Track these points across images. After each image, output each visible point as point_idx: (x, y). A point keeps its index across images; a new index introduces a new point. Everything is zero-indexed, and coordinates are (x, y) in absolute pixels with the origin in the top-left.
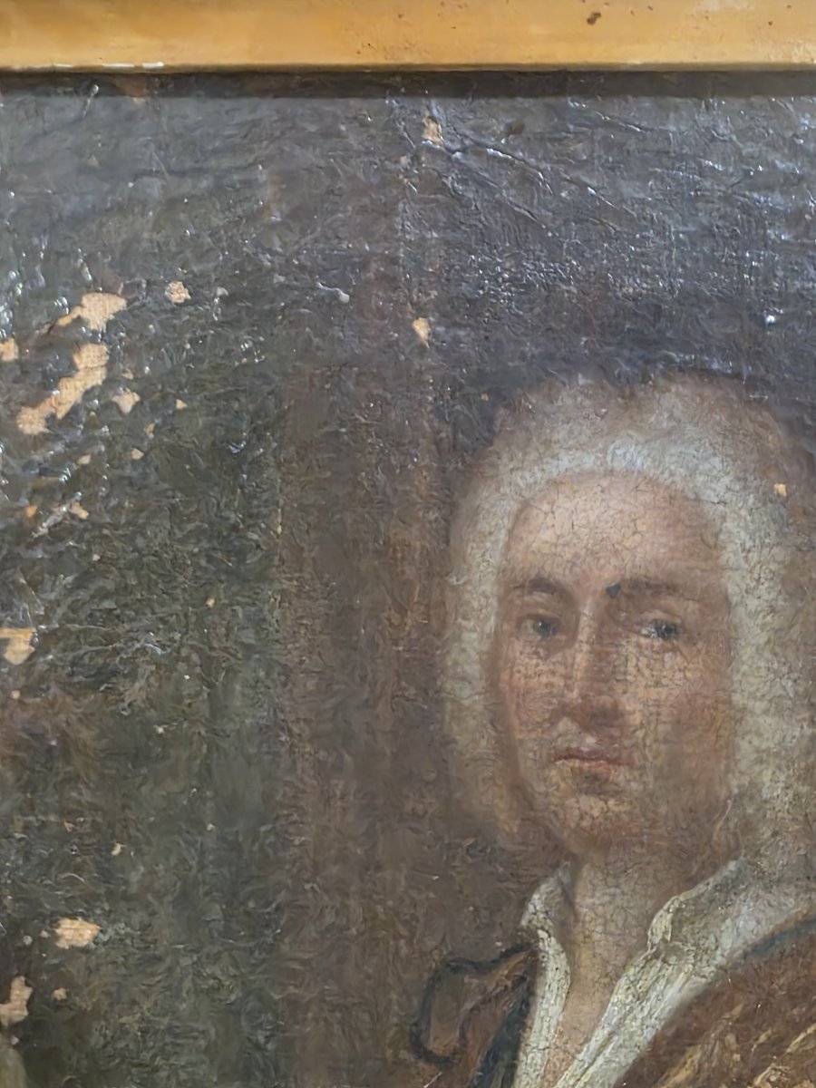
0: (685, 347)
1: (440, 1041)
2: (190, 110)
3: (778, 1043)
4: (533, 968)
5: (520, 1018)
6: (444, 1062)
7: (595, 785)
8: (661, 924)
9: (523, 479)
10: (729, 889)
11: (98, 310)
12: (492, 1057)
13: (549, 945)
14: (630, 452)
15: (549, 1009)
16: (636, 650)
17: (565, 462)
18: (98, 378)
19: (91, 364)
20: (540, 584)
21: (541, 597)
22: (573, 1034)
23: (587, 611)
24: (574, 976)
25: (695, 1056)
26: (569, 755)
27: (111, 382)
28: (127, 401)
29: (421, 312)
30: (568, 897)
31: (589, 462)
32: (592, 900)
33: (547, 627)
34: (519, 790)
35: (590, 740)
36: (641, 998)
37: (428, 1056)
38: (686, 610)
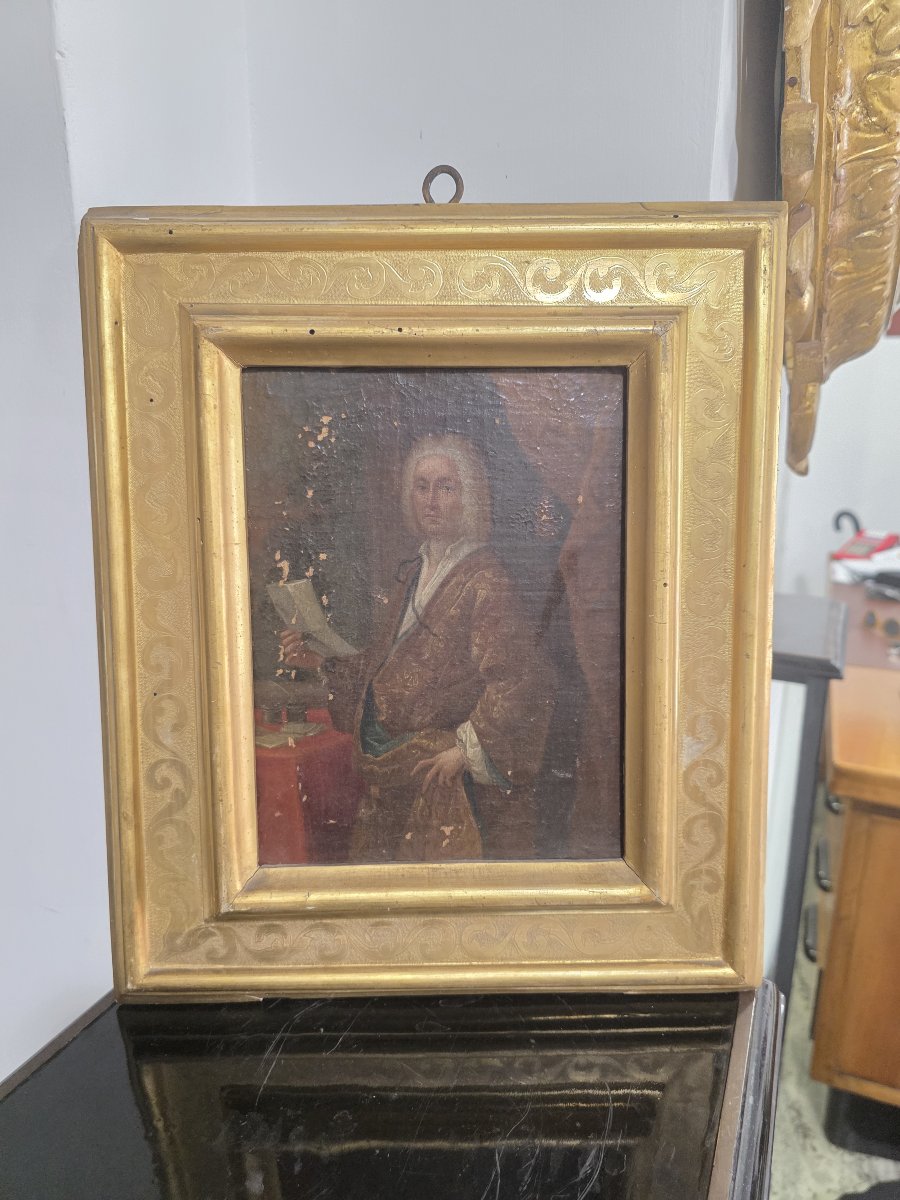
0: (451, 427)
1: (402, 577)
2: (346, 376)
3: (472, 576)
4: (422, 561)
5: (419, 573)
6: (404, 583)
7: (434, 522)
8: (448, 551)
9: (418, 456)
10: (462, 543)
11: (326, 420)
12: (413, 581)
13: (425, 557)
14: (440, 450)
15: (425, 570)
16: (442, 493)
17: (426, 452)
18: (326, 435)
19: (325, 430)
20: (423, 479)
21: (421, 482)
22: (431, 575)
23: (431, 484)
24: (430, 563)
25: (455, 579)
26: (428, 515)
27: (330, 436)
28: (333, 440)
29: (396, 420)
30: (428, 547)
31: (432, 453)
32: (434, 546)
33: (423, 488)
34: (418, 523)
35: (432, 513)
36: (444, 567)
37: (400, 581)
38: (451, 484)
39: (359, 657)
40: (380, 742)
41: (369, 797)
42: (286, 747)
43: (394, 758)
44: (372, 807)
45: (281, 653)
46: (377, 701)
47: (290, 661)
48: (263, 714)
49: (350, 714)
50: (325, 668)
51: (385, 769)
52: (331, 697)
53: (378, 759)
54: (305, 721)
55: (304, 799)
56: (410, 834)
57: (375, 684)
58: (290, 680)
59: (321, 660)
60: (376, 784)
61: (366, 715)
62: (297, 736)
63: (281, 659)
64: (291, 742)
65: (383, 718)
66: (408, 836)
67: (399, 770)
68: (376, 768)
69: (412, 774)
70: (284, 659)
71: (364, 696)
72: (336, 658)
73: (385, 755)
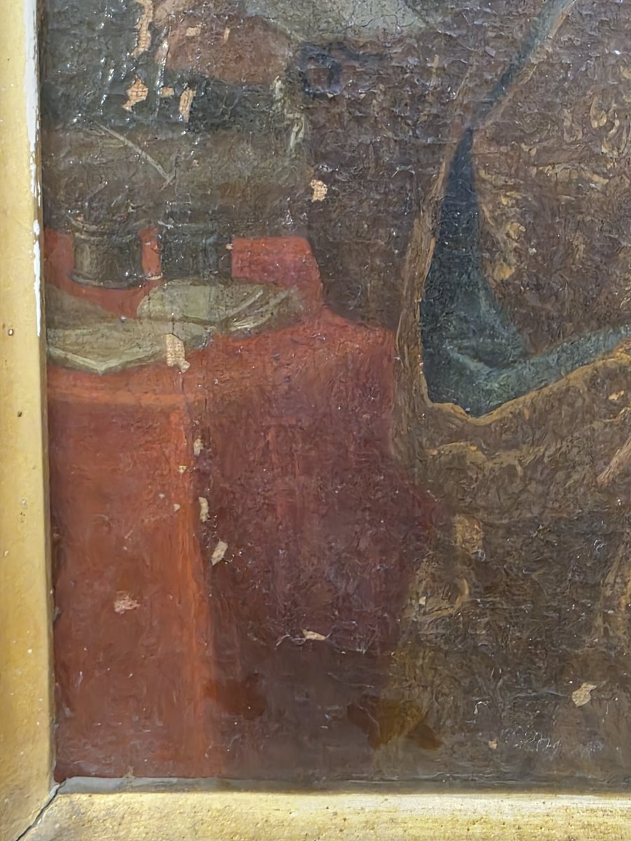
39: (424, 42)
40: (495, 360)
41: (447, 552)
42: (156, 367)
43: (540, 421)
44: (456, 591)
45: (143, 23)
46: (486, 211)
47: (176, 53)
48: (77, 246)
49: (387, 255)
50: (299, 83)
51: (508, 458)
52: (320, 191)
53: (484, 420)
54: (225, 277)
55: (219, 552)
56: (587, 688)
57: (480, 146)
58: (176, 125)
59: (286, 53)
60: (470, 512)
61: (442, 260)
62: (197, 330)
63: (143, 46)
64: (174, 352)
65: (507, 273)
66: (582, 696)
67: (561, 463)
68: (474, 453)
69: (603, 478)
70: (155, 45)
71: (438, 191)
72: (341, 45)
73: (509, 407)
